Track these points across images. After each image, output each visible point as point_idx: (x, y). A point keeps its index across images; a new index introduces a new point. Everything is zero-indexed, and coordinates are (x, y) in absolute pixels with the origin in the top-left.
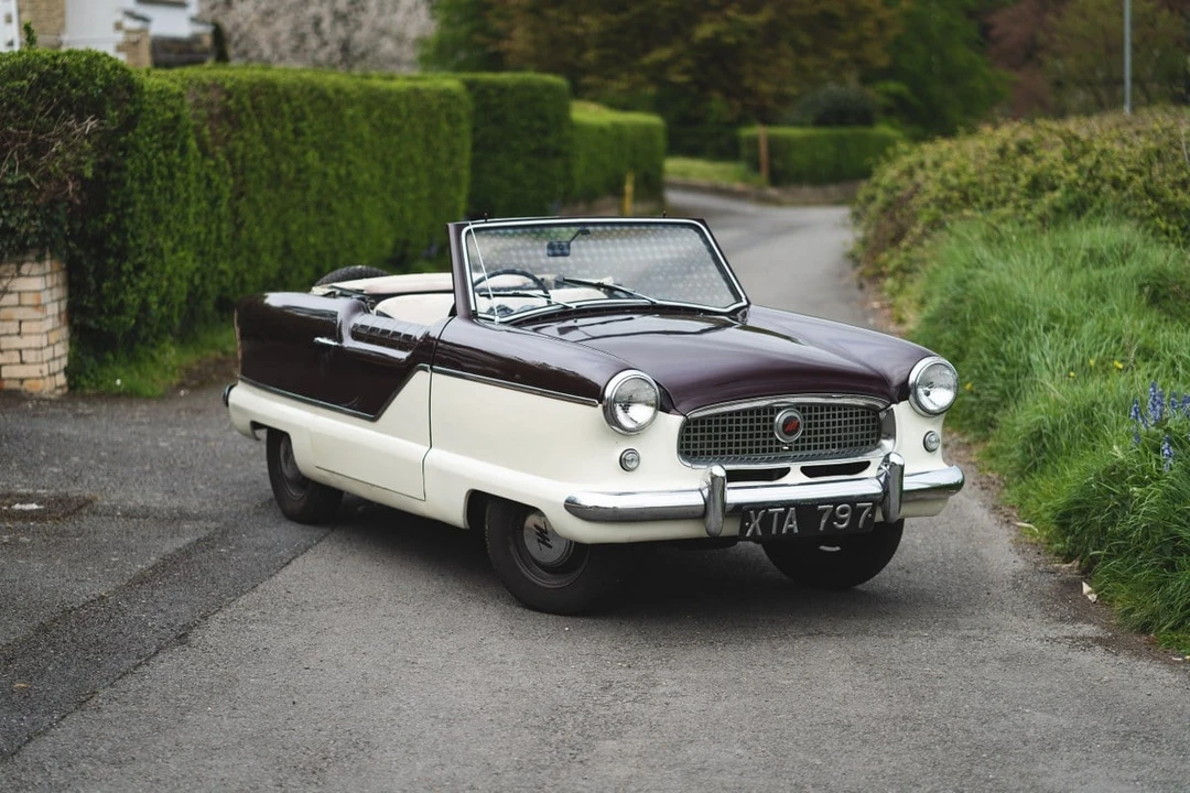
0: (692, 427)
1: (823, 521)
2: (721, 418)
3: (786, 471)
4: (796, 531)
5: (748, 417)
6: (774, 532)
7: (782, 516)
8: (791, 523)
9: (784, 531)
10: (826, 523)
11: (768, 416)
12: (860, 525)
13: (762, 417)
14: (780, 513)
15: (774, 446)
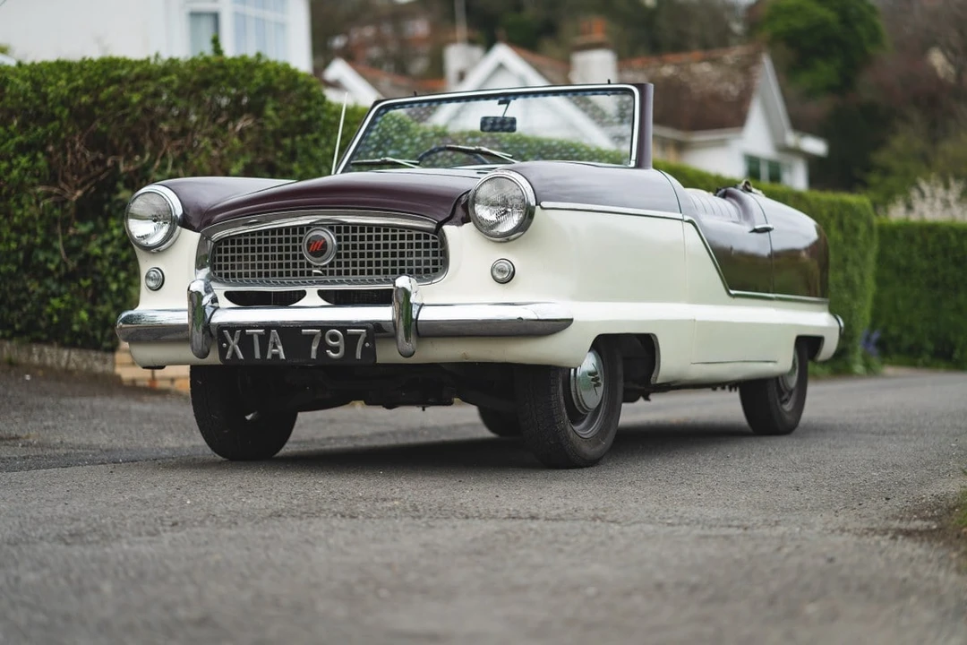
0: (223, 247)
1: (314, 348)
2: (250, 238)
3: (302, 294)
4: (283, 356)
5: (277, 236)
6: (258, 356)
7: (264, 340)
8: (275, 347)
9: (269, 357)
10: (318, 350)
11: (298, 236)
12: (358, 356)
13: (291, 236)
14: (260, 336)
15: (306, 269)
